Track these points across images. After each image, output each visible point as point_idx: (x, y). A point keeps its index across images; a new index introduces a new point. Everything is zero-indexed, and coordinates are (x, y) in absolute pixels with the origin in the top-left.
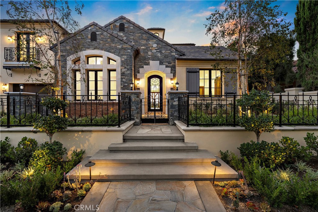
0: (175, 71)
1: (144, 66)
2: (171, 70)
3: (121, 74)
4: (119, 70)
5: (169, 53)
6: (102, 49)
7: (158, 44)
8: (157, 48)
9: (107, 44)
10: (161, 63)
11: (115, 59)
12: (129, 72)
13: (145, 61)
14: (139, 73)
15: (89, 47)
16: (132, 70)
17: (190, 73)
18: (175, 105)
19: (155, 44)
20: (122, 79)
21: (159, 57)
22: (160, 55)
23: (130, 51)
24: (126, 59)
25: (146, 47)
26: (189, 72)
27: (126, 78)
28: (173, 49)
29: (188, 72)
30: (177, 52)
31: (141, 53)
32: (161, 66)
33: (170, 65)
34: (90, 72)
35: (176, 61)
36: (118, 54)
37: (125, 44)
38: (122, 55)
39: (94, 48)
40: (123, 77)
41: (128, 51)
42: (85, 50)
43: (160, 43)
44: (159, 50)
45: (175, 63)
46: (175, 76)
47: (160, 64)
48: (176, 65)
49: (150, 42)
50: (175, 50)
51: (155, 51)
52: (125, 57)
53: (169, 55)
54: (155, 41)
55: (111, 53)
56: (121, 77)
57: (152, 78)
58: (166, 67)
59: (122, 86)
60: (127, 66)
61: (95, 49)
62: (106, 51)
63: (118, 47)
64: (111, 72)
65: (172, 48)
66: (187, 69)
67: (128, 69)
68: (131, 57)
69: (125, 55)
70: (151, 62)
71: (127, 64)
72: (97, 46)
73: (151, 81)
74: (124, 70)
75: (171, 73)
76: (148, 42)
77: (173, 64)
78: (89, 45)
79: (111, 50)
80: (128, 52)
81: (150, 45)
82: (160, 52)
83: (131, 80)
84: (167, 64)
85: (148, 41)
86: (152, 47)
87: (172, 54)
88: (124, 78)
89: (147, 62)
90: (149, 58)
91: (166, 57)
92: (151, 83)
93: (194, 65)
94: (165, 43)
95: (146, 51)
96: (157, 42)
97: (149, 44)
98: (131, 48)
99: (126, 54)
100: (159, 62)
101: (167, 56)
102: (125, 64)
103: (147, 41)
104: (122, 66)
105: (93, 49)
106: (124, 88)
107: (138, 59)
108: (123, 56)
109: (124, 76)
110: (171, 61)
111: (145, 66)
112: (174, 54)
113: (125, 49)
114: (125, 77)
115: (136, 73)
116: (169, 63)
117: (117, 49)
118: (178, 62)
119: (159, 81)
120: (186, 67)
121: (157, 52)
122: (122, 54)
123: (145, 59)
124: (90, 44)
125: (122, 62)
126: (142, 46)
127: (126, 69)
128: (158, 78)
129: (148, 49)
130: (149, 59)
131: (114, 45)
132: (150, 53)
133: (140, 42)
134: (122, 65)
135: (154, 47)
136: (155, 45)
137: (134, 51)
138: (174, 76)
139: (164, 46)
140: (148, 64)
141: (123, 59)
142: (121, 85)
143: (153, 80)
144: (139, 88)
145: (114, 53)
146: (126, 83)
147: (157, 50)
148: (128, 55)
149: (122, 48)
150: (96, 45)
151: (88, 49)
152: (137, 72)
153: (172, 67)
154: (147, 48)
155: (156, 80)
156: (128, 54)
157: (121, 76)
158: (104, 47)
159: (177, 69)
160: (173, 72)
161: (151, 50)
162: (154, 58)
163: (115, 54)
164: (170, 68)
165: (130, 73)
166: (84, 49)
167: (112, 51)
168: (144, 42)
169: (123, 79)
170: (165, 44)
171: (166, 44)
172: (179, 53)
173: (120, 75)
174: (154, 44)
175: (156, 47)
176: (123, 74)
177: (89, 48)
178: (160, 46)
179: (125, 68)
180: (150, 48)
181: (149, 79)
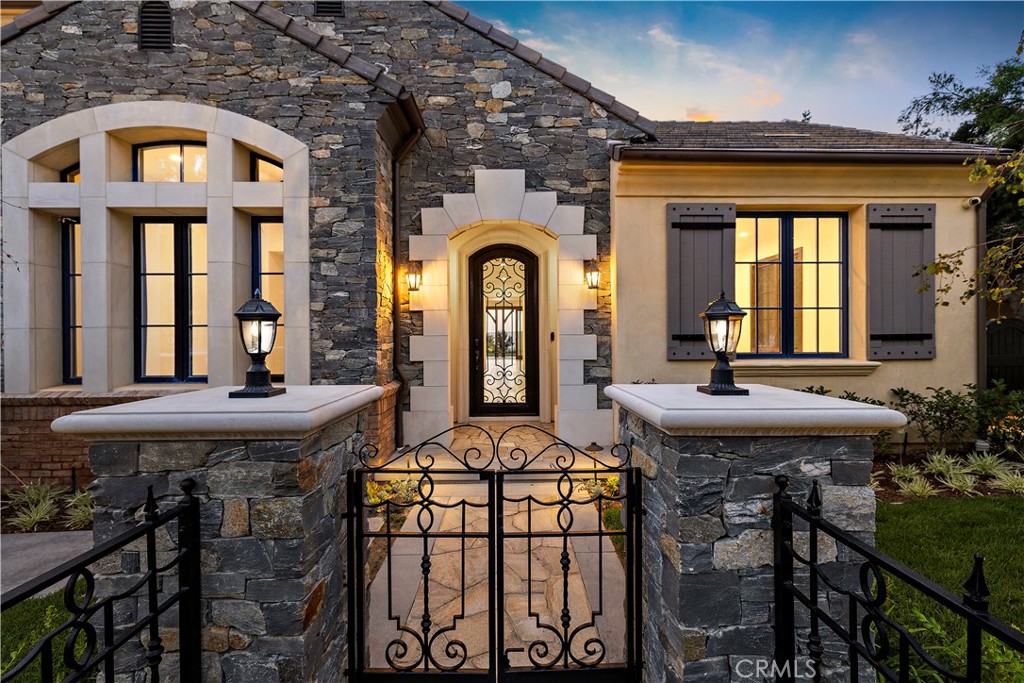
0: (606, 220)
1: (445, 195)
2: (588, 218)
3: (312, 236)
4: (298, 215)
5: (575, 128)
6: (204, 98)
7: (516, 83)
8: (511, 104)
9: (231, 70)
10: (534, 183)
11: (277, 154)
12: (354, 226)
13: (449, 173)
14: (419, 231)
15: (129, 83)
16: (372, 211)
17: (688, 235)
18: (738, 575)
19: (501, 83)
20: (315, 262)
21: (526, 151)
22: (526, 140)
23: (361, 106)
24: (341, 154)
25: (456, 98)
26: (682, 224)
27: (340, 258)
28: (596, 106)
29: (675, 225)
30: (616, 123)
31: (432, 132)
32: (534, 195)
33: (583, 190)
34: (151, 229)
35: (615, 167)
36: (291, 122)
37: (334, 68)
38: (318, 130)
39: (161, 92)
40: (322, 253)
41: (352, 105)
42: (110, 101)
43: (530, 75)
44: (525, 111)
45: (606, 179)
46: (609, 249)
47: (528, 186)
48: (614, 191)
49: (474, 73)
50: (604, 114)
51: (503, 118)
52: (336, 141)
53: (575, 141)
54: (501, 64)
55: (256, 117)
56: (312, 256)
57: (488, 260)
58: (561, 201)
59: (319, 306)
60: (345, 189)
61: (161, 94)
62: (224, 107)
63: (293, 82)
64: (264, 226)
65: (591, 101)
66: (671, 208)
67: (350, 210)
68: (366, 142)
69: (332, 129)
70: (481, 174)
71: (345, 179)
72: (178, 75)
73: (485, 274)
74: (326, 215)
75: (585, 232)
76: (467, 72)
77: (598, 185)
78: (129, 73)
79: (252, 103)
80: (352, 114)
81: (474, 88)
82: (531, 123)
83: (366, 272)
84: (565, 185)
85: (466, 65)
86: (489, 95)
87: (592, 133)
88: (327, 260)
89: (462, 173)
90: (471, 153)
91: (560, 148)
92: (485, 282)
93: (709, 186)
94: (553, 77)
95: (457, 118)
96: (512, 73)
97: (473, 81)
98: (365, 88)
99: (340, 121)
100: (520, 175)
101: (564, 143)
102: (332, 180)
103: (459, 68)
104: (315, 190)
105: (152, 97)
106: (326, 312)
107: (412, 160)
108: (325, 138)
109: (326, 246)
110: (589, 173)
111: (448, 198)
112: (602, 133)
113: (332, 97)
114: (333, 252)
115: (404, 234)
116: (578, 180)
117: (287, 93)
118: (623, 172)
119: (523, 274)
120: (665, 202)
121: (512, 122)
122: (318, 122)
123: (451, 158)
124: (135, 67)
125: (317, 167)
126: (434, 93)
127: (341, 211)
128: (519, 260)
129: (463, 108)
130: (472, 159)
131: (270, 73)
132: (474, 129)
133: (424, 70)
134: (319, 187)
135: (495, 96)
136: (502, 89)
137: (384, 107)
138: (603, 246)
139: (547, 91)
140: (467, 186)
141: (322, 153)
142: (313, 297)
143: (492, 269)
144: (420, 313)
145: (270, 118)
146: (340, 287)
147: (514, 115)
148: (353, 127)
149: (318, 92)
150: (170, 73)
151: (124, 96)
152: (404, 226)
153: (592, 202)
154: (459, 105)
155: (510, 270)
156: (350, 122)
157: (311, 248)
158: (218, 85)
159: (619, 208)
160: (596, 226)
161: (481, 112)
162: (500, 156)
163: (279, 121)
164: (583, 208)
165: (364, 233)
166: (104, 94)
167: (264, 105)
168: (446, 72)
169: (323, 265)
170: (551, 82)
171: (558, 79)
172: (625, 127)
173: (305, 243)
174: (498, 81)
175: (510, 98)
176: (321, 237)
177: (128, 91)
178: (531, 92)
179: (335, 202)
180: (479, 104)
181: (477, 262)
